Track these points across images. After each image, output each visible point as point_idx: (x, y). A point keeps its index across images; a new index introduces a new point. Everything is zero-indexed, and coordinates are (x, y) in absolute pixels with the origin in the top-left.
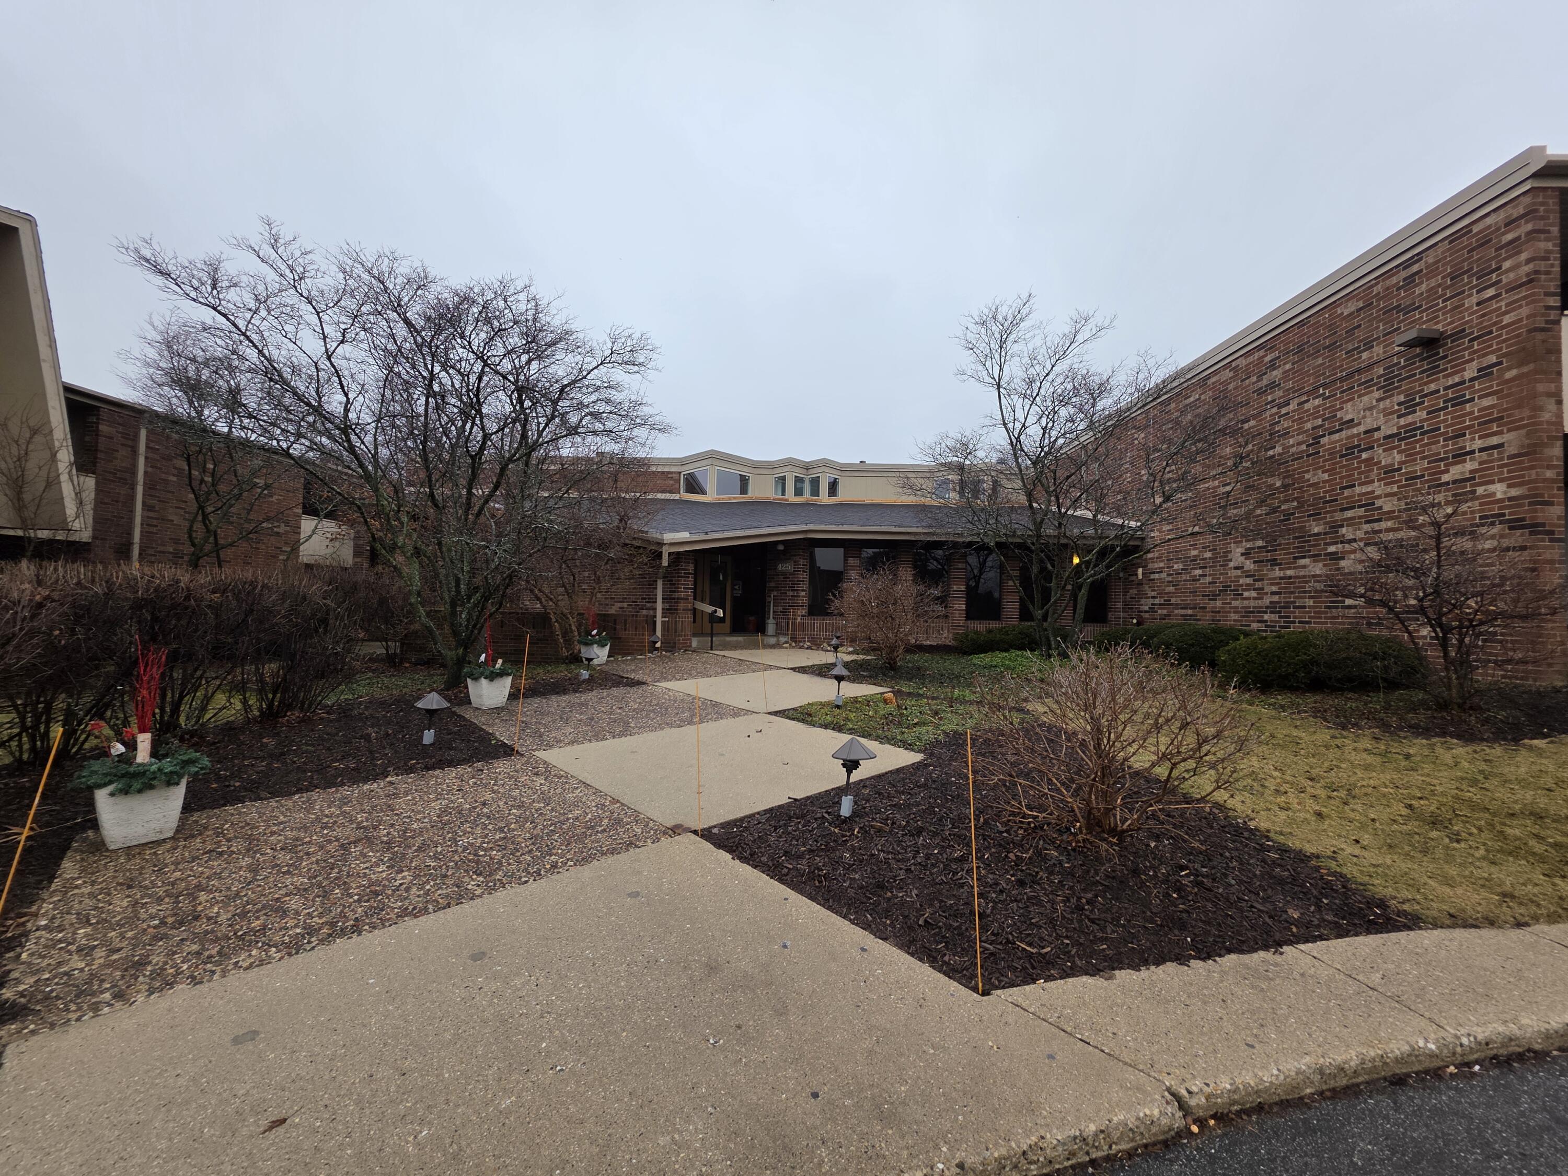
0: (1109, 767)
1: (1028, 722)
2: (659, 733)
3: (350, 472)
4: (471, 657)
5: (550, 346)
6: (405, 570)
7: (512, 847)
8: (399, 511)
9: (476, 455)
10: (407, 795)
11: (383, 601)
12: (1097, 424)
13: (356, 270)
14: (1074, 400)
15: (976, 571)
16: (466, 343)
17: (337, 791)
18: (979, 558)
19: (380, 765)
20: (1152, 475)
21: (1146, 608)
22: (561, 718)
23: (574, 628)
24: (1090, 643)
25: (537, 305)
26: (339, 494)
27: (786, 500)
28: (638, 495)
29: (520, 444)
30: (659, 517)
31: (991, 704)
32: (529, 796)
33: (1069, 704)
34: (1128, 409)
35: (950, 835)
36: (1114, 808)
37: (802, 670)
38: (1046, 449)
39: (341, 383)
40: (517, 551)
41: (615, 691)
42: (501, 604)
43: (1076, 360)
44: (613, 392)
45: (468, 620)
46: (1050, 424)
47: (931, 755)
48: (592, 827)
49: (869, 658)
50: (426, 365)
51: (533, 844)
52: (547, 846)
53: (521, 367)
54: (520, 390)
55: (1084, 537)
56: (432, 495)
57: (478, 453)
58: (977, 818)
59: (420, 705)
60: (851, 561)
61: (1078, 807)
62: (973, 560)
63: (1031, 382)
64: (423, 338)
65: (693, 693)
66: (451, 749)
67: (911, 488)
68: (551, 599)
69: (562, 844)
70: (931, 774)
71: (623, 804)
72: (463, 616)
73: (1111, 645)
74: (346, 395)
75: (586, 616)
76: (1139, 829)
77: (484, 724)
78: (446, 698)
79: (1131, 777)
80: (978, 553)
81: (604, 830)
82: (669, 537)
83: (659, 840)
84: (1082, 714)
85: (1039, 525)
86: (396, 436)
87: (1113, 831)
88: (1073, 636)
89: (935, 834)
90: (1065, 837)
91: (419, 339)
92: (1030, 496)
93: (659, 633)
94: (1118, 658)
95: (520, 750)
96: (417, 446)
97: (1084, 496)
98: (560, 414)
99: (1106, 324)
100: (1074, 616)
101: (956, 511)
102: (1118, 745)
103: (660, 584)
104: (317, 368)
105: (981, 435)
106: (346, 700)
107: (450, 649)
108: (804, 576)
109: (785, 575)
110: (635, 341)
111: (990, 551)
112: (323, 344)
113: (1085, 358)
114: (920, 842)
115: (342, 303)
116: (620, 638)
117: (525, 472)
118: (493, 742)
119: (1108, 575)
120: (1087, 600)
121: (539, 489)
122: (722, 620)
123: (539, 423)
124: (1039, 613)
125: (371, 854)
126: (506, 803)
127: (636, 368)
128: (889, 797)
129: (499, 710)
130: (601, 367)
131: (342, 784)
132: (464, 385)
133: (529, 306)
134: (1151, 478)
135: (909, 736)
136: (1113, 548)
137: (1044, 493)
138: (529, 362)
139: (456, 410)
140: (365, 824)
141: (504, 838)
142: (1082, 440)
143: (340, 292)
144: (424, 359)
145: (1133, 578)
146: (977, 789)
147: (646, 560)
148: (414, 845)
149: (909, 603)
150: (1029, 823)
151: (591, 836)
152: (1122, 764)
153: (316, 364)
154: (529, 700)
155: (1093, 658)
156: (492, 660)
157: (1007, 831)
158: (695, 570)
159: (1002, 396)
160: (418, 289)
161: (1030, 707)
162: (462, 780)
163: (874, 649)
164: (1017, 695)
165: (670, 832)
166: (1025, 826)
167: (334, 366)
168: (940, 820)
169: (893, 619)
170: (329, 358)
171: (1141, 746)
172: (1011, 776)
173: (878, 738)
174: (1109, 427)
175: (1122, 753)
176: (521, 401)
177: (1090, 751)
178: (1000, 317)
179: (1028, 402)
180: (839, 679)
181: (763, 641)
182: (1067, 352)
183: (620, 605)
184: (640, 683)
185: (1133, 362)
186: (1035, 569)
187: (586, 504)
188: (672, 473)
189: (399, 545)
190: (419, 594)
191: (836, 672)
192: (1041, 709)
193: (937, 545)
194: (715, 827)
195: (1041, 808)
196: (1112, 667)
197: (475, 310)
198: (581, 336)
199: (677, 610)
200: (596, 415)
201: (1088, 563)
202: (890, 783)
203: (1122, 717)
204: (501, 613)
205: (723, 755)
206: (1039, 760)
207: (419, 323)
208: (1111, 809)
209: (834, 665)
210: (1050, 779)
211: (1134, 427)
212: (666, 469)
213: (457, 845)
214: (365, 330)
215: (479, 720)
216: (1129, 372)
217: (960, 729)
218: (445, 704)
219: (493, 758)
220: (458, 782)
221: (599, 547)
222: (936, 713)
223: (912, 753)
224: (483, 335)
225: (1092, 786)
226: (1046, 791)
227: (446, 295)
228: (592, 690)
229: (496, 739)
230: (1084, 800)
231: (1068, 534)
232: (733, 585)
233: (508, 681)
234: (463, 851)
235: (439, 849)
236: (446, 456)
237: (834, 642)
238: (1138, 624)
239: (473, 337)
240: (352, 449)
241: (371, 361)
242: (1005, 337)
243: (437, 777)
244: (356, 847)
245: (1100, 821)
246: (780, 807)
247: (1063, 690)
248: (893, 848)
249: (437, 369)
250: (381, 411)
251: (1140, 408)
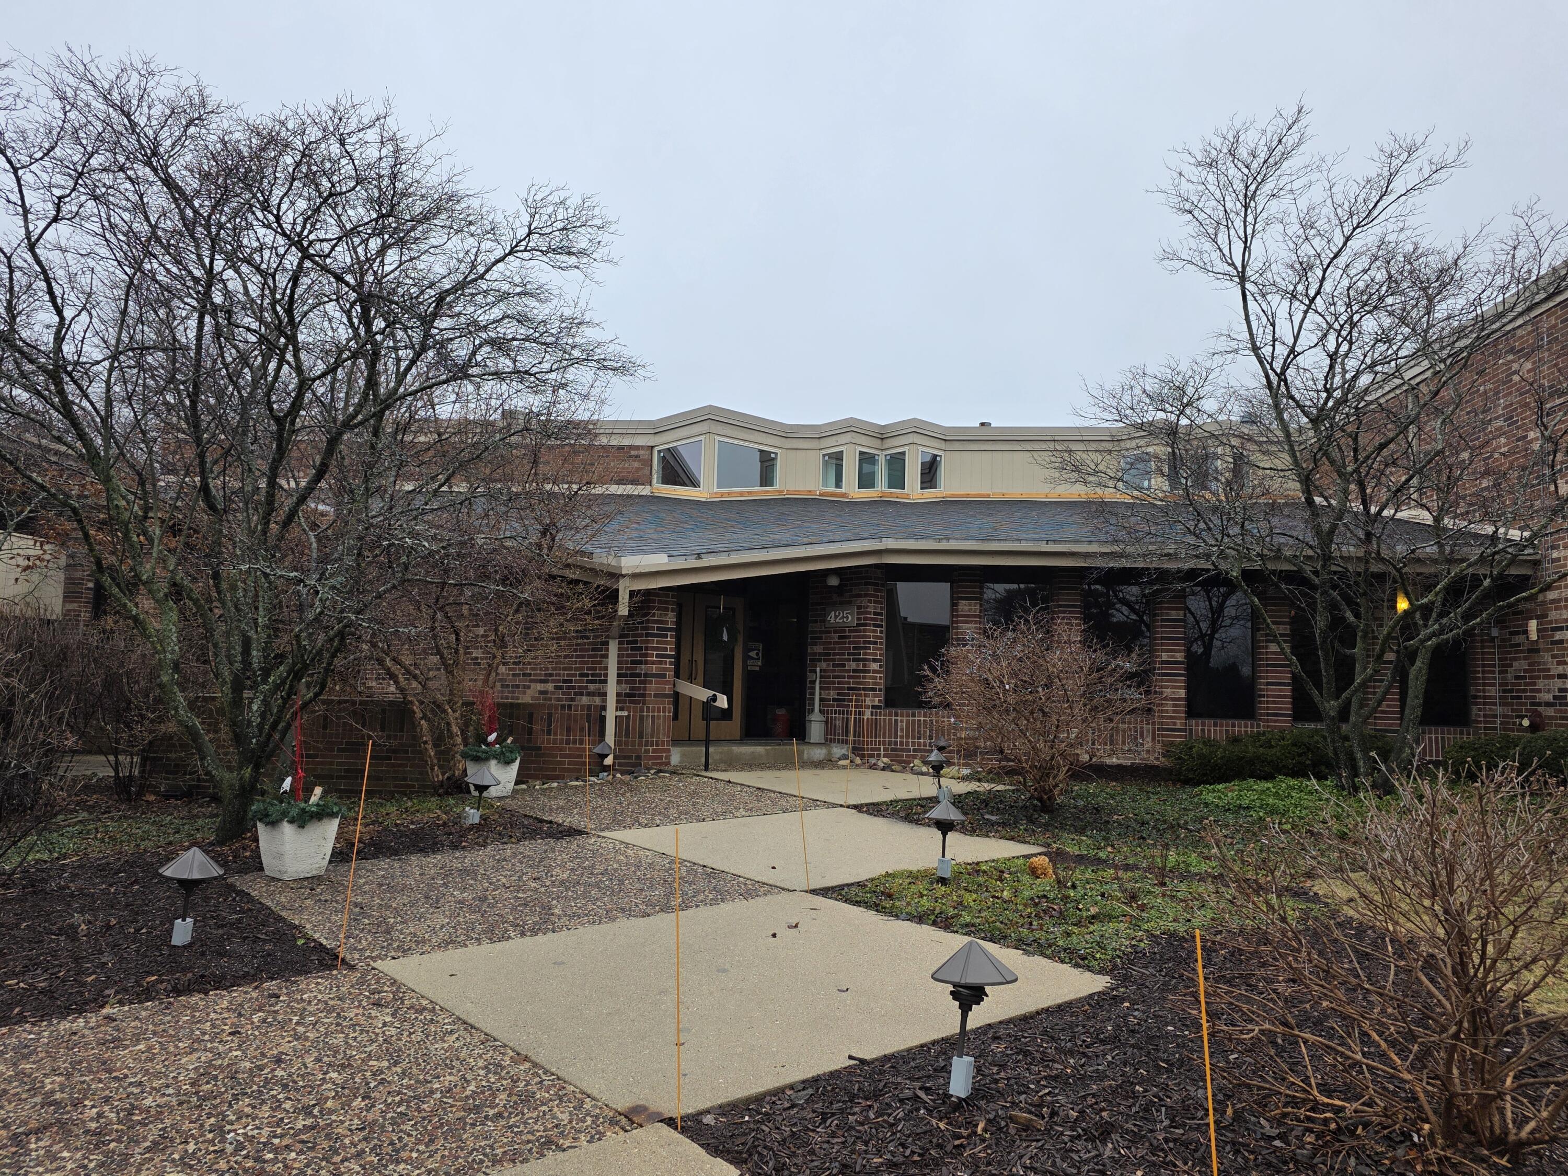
0: (1486, 1012)
1: (1316, 919)
2: (605, 927)
3: (63, 448)
4: (266, 784)
5: (420, 222)
6: (154, 625)
7: (325, 1144)
8: (146, 517)
9: (286, 416)
10: (138, 1042)
11: (111, 682)
12: (1436, 346)
13: (83, 95)
14: (1389, 300)
15: (1204, 626)
16: (271, 218)
17: (11, 1032)
18: (1210, 600)
19: (92, 984)
20: (1550, 439)
21: (1549, 697)
22: (427, 897)
23: (455, 729)
24: (1437, 764)
25: (397, 150)
26: (42, 487)
27: (844, 495)
28: (575, 487)
29: (365, 396)
30: (614, 526)
31: (1243, 883)
32: (361, 1047)
33: (1398, 883)
34: (1499, 316)
35: (1166, 1140)
36: (1501, 1096)
37: (874, 809)
38: (1337, 394)
39: (50, 292)
40: (355, 587)
41: (528, 847)
42: (323, 686)
43: (1391, 227)
44: (531, 302)
45: (263, 715)
46: (1345, 347)
47: (1125, 979)
48: (477, 1109)
49: (1000, 787)
50: (199, 257)
51: (365, 1139)
52: (392, 1143)
53: (368, 260)
54: (365, 300)
55: (1418, 560)
56: (205, 489)
57: (289, 413)
58: (1220, 1109)
59: (169, 871)
60: (965, 606)
61: (1426, 1092)
62: (1198, 604)
63: (1305, 270)
64: (196, 212)
65: (670, 851)
66: (222, 954)
67: (1077, 469)
68: (415, 677)
69: (419, 1141)
70: (1125, 1016)
71: (535, 1065)
72: (255, 707)
73: (1480, 769)
74: (59, 312)
75: (477, 707)
76: (1554, 1139)
77: (284, 908)
78: (218, 859)
79: (1532, 1033)
80: (1207, 592)
81: (500, 1115)
82: (630, 563)
83: (602, 1135)
84: (1427, 903)
85: (1326, 538)
86: (144, 385)
87: (1499, 1143)
88: (1401, 750)
89: (1136, 1138)
90: (1400, 1152)
91: (189, 213)
92: (1307, 482)
93: (610, 738)
94: (1496, 792)
95: (348, 957)
96: (182, 402)
97: (1415, 482)
98: (437, 342)
99: (1450, 157)
100: (1402, 712)
101: (1164, 511)
102: (1502, 967)
103: (613, 649)
104: (10, 267)
105: (1209, 371)
106: (37, 861)
107: (230, 769)
108: (876, 634)
109: (840, 630)
110: (571, 211)
111: (1230, 585)
112: (22, 224)
113: (1411, 221)
114: (1108, 1153)
115: (58, 152)
116: (539, 748)
117: (373, 447)
118: (300, 942)
119: (1469, 633)
120: (1428, 681)
121: (397, 476)
122: (726, 714)
123: (398, 360)
124: (1331, 706)
125: (65, 1154)
126: (318, 1060)
127: (573, 260)
128: (1045, 1060)
129: (313, 881)
130: (511, 258)
131: (22, 1020)
132: (267, 292)
133: (384, 152)
134: (1549, 447)
135: (1081, 940)
136: (1476, 580)
137: (1335, 476)
138: (382, 251)
139: (253, 339)
140: (58, 1096)
141: (312, 1128)
142: (1407, 376)
143: (55, 133)
144: (198, 247)
145: (1520, 639)
146: (1219, 1046)
147: (588, 604)
148: (145, 1138)
149: (1075, 684)
150: (1326, 1121)
151: (473, 1125)
152: (1513, 1005)
153: (9, 259)
154: (368, 864)
155: (1445, 793)
156: (303, 790)
157: (1280, 1137)
158: (679, 623)
159: (1249, 297)
160: (187, 126)
161: (1319, 887)
162: (240, 1015)
163: (1011, 772)
164: (1292, 864)
165: (624, 1121)
166: (1317, 1127)
167: (39, 262)
168: (1146, 1110)
169: (1045, 714)
170: (32, 247)
171: (1550, 971)
172: (1285, 1024)
173: (1020, 944)
174: (1461, 350)
175: (1510, 985)
176: (367, 321)
177: (1444, 977)
178: (1243, 152)
179: (1299, 308)
180: (945, 827)
181: (800, 753)
182: (1376, 213)
183: (540, 687)
184: (574, 832)
185: (1505, 227)
186: (1321, 622)
187: (480, 505)
188: (637, 448)
189: (144, 578)
190: (176, 666)
191: (936, 813)
192: (1343, 892)
193: (1129, 576)
194: (708, 1112)
195: (1350, 1093)
196: (1484, 812)
197: (289, 160)
198: (475, 203)
199: (644, 695)
200: (500, 345)
201: (1426, 610)
202: (1045, 1032)
203: (1510, 911)
204: (324, 702)
205: (725, 971)
206: (1341, 994)
207: (191, 184)
208: (1494, 1098)
209: (935, 800)
210: (1365, 1034)
211: (1512, 350)
212: (627, 442)
213: (224, 1140)
214: (96, 198)
215: (276, 901)
216: (1498, 246)
217: (1181, 929)
218: (215, 871)
219: (299, 973)
220: (232, 1018)
221: (504, 581)
222: (1133, 897)
223: (1088, 974)
224: (302, 204)
225: (1452, 1050)
226: (1359, 1057)
227: (237, 135)
228: (485, 845)
229: (305, 936)
230: (1437, 1077)
231: (1385, 553)
232: (746, 650)
233: (332, 827)
234: (236, 1152)
235: (191, 1147)
236: (234, 418)
237: (934, 756)
238: (1534, 727)
239: (284, 207)
240: (66, 408)
241: (104, 252)
242: (1253, 188)
243: (194, 1009)
244: (38, 1139)
245: (1471, 1121)
246: (833, 1075)
247: (1386, 855)
248: (1054, 1164)
249: (219, 265)
250: (119, 340)
251: (1521, 314)
